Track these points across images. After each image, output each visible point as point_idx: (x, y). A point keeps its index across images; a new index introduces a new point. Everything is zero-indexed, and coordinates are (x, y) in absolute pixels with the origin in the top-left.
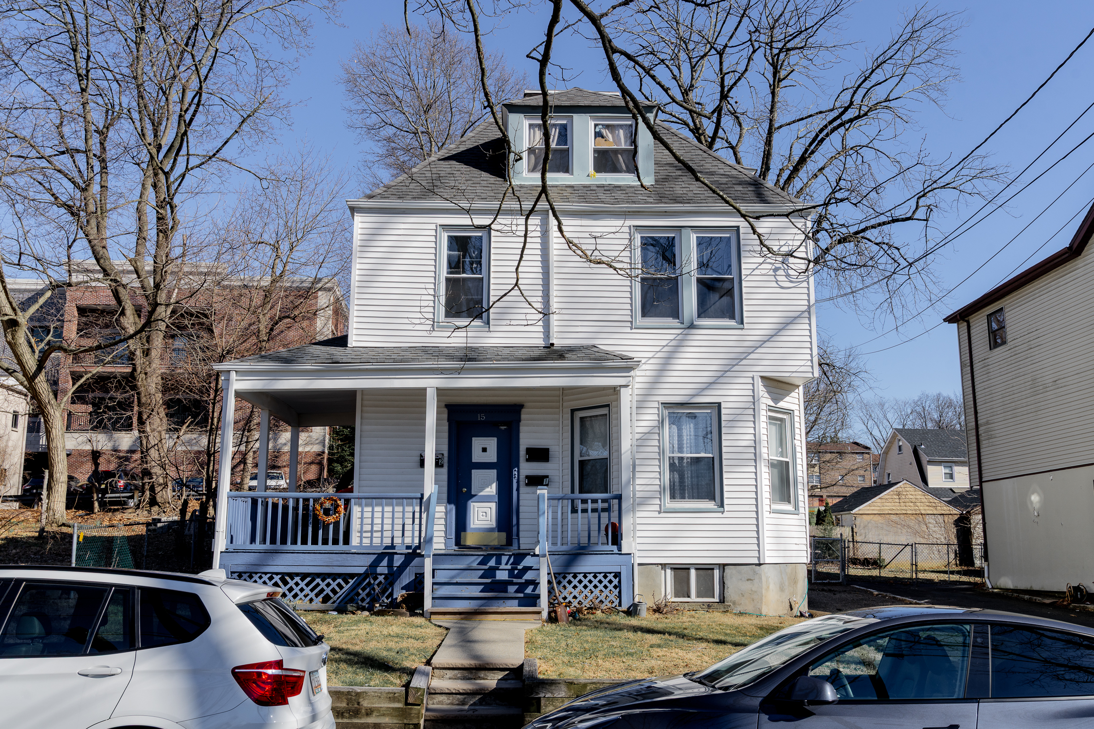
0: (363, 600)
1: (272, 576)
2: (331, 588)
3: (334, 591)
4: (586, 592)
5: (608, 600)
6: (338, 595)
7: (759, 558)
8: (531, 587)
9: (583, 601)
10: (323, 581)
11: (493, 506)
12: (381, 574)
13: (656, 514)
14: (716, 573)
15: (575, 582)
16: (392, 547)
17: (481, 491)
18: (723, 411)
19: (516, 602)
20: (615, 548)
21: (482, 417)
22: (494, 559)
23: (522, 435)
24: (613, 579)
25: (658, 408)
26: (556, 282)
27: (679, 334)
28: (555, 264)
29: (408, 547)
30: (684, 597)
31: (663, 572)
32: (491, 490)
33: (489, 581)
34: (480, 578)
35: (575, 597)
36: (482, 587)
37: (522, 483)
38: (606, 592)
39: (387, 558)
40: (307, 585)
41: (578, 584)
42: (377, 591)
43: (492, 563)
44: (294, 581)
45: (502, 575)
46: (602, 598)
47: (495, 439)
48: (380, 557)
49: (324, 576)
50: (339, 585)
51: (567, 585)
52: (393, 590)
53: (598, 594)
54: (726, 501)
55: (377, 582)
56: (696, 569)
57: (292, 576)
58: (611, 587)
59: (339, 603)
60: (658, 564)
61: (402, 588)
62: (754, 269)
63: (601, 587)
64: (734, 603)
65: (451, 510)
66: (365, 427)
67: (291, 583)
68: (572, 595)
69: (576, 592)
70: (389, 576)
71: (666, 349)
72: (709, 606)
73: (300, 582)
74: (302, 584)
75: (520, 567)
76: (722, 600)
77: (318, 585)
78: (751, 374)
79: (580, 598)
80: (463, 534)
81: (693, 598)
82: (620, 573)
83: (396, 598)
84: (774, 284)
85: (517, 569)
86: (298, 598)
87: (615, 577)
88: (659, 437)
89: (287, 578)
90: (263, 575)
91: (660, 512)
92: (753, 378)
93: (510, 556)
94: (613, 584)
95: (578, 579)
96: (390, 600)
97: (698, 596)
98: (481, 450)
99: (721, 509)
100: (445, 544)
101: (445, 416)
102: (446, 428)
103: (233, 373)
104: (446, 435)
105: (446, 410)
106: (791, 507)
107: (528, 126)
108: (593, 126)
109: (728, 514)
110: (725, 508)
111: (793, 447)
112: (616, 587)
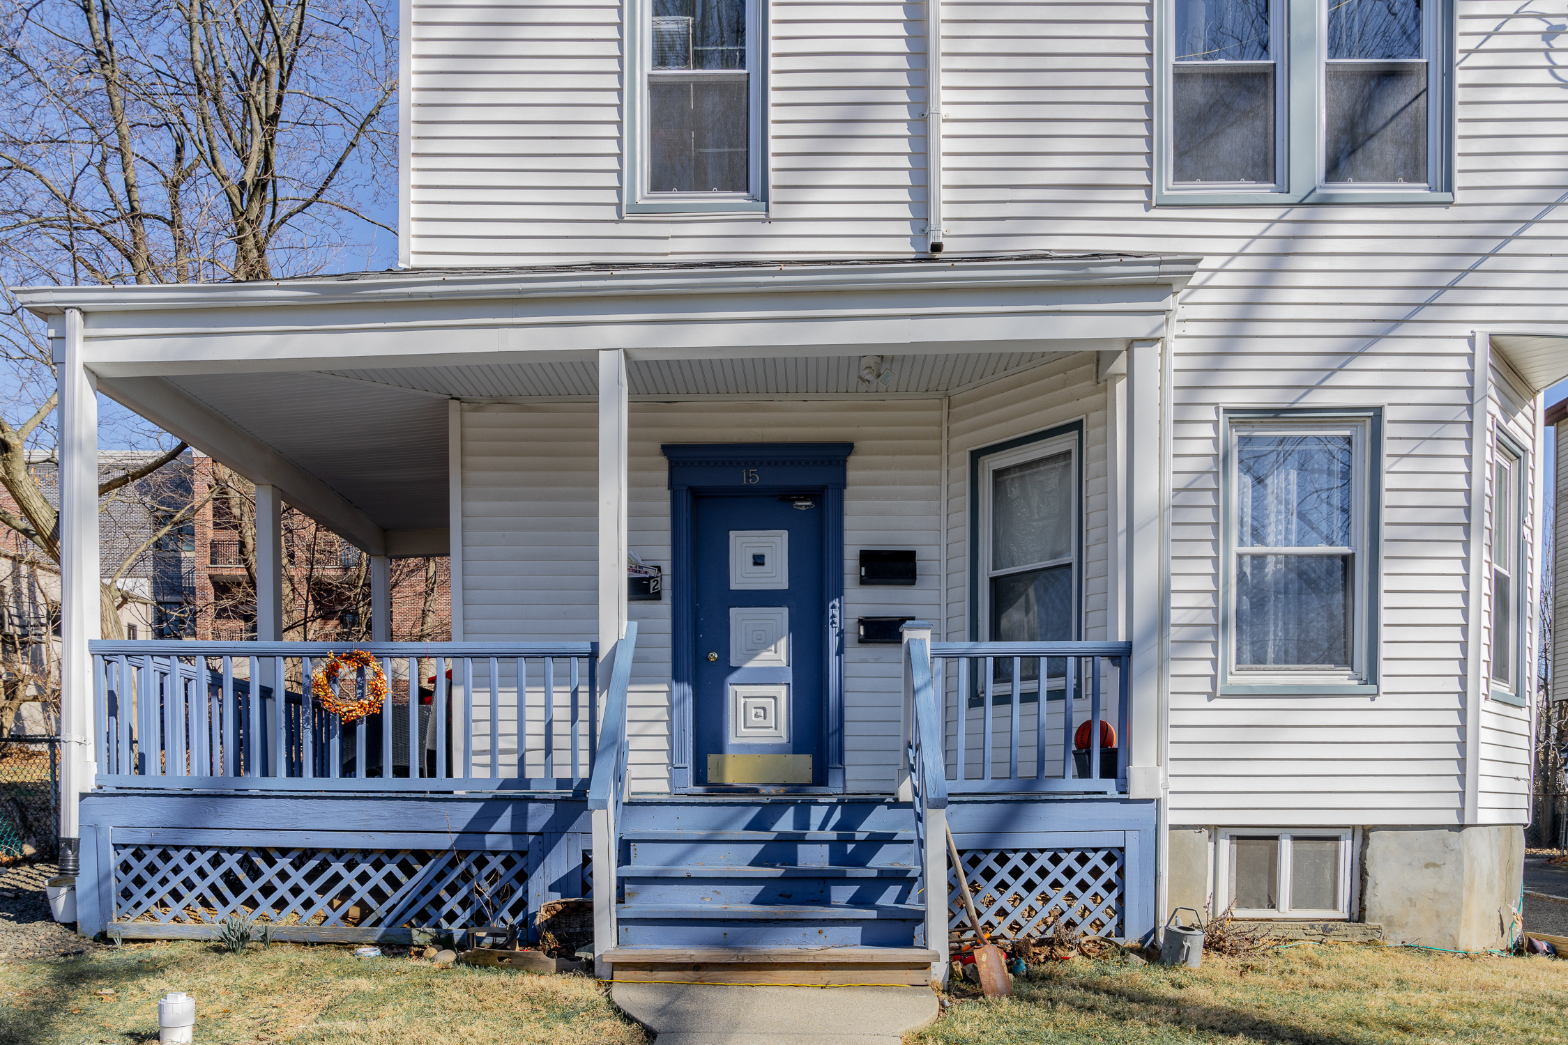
0: (451, 917)
1: (217, 855)
2: (370, 885)
3: (377, 893)
4: (1032, 899)
5: (1090, 919)
6: (388, 904)
7: (1461, 812)
8: (894, 891)
9: (1022, 922)
10: (350, 866)
11: (782, 692)
12: (495, 853)
13: (1204, 702)
14: (1346, 848)
15: (1003, 874)
16: (522, 782)
17: (750, 658)
18: (1388, 430)
19: (856, 932)
20: (1110, 786)
21: (751, 478)
22: (790, 813)
23: (848, 521)
24: (1103, 866)
25: (1216, 424)
26: (945, 79)
27: (1273, 222)
28: (945, 30)
29: (562, 783)
30: (1260, 907)
31: (1211, 845)
32: (776, 657)
33: (777, 872)
34: (752, 864)
35: (1002, 913)
36: (757, 889)
37: (850, 638)
38: (1085, 899)
39: (509, 809)
40: (310, 878)
41: (1009, 880)
42: (486, 896)
43: (785, 824)
44: (277, 868)
45: (813, 858)
46: (1073, 914)
47: (785, 534)
48: (493, 806)
49: (351, 857)
50: (390, 878)
52: (526, 892)
53: (1064, 905)
54: (1384, 668)
55: (485, 872)
56: (1295, 838)
57: (268, 855)
58: (1097, 886)
59: (390, 926)
60: (1201, 827)
61: (552, 888)
62: (1489, 35)
63: (1070, 885)
64: (1390, 922)
65: (682, 700)
66: (474, 506)
67: (269, 874)
68: (995, 907)
69: (1004, 901)
70: (516, 857)
71: (1238, 263)
72: (1327, 929)
73: (290, 870)
74: (297, 877)
75: (860, 835)
76: (1359, 914)
77: (337, 878)
78: (1466, 330)
79: (1016, 914)
80: (712, 759)
81: (1285, 908)
82: (1122, 850)
83: (534, 915)
84: (1544, 76)
85: (853, 841)
86: (287, 910)
87: (1109, 859)
88: (1217, 499)
89: (259, 861)
90: (196, 854)
91: (1211, 696)
92: (1471, 340)
93: (833, 806)
94: (1103, 880)
95: (1009, 866)
96: (520, 917)
97: (1296, 904)
98: (751, 561)
99: (1371, 688)
100: (670, 780)
101: (664, 475)
102: (665, 505)
103: (75, 318)
104: (666, 521)
105: (664, 462)
109: (1383, 701)
110: (1383, 685)
112: (1109, 885)
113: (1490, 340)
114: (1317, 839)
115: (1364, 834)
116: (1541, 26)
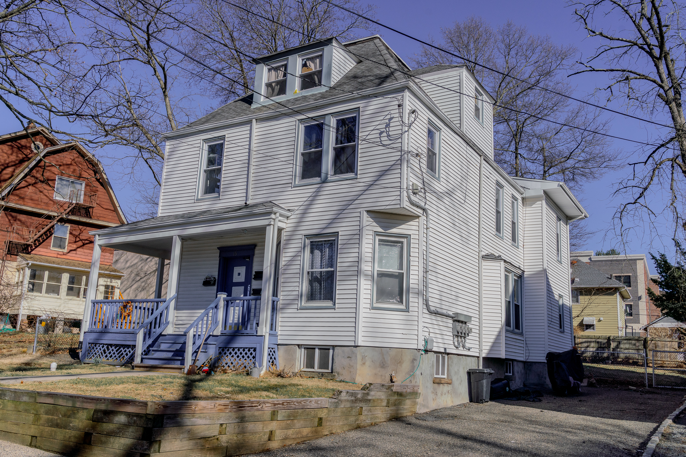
1: (103, 346)
4: (238, 360)
5: (249, 366)
7: (355, 342)
9: (235, 366)
10: (124, 349)
13: (295, 310)
14: (331, 352)
18: (340, 238)
21: (235, 254)
23: (254, 264)
24: (252, 352)
25: (302, 239)
27: (318, 188)
28: (254, 153)
30: (311, 368)
31: (300, 350)
35: (232, 363)
38: (249, 360)
40: (117, 351)
41: (234, 355)
44: (112, 348)
46: (246, 364)
47: (245, 267)
49: (124, 346)
51: (229, 355)
53: (244, 362)
54: (336, 301)
56: (319, 349)
58: (251, 357)
60: (295, 345)
63: (246, 357)
64: (338, 374)
67: (111, 350)
69: (232, 360)
71: (310, 199)
72: (325, 375)
74: (115, 350)
76: (332, 371)
77: (121, 351)
78: (359, 210)
79: (234, 364)
81: (316, 369)
82: (256, 348)
84: (379, 144)
86: (112, 358)
87: (254, 351)
88: (301, 258)
89: (110, 347)
90: (100, 345)
91: (298, 309)
92: (360, 213)
94: (252, 355)
95: (234, 352)
97: (319, 368)
98: (238, 274)
99: (334, 307)
101: (218, 255)
102: (218, 262)
103: (97, 236)
104: (218, 266)
105: (218, 251)
106: (403, 307)
107: (267, 70)
108: (301, 61)
109: (337, 310)
110: (337, 306)
111: (409, 262)
112: (254, 357)
113: (368, 212)
114: (325, 349)
115: (334, 347)
116: (379, 132)
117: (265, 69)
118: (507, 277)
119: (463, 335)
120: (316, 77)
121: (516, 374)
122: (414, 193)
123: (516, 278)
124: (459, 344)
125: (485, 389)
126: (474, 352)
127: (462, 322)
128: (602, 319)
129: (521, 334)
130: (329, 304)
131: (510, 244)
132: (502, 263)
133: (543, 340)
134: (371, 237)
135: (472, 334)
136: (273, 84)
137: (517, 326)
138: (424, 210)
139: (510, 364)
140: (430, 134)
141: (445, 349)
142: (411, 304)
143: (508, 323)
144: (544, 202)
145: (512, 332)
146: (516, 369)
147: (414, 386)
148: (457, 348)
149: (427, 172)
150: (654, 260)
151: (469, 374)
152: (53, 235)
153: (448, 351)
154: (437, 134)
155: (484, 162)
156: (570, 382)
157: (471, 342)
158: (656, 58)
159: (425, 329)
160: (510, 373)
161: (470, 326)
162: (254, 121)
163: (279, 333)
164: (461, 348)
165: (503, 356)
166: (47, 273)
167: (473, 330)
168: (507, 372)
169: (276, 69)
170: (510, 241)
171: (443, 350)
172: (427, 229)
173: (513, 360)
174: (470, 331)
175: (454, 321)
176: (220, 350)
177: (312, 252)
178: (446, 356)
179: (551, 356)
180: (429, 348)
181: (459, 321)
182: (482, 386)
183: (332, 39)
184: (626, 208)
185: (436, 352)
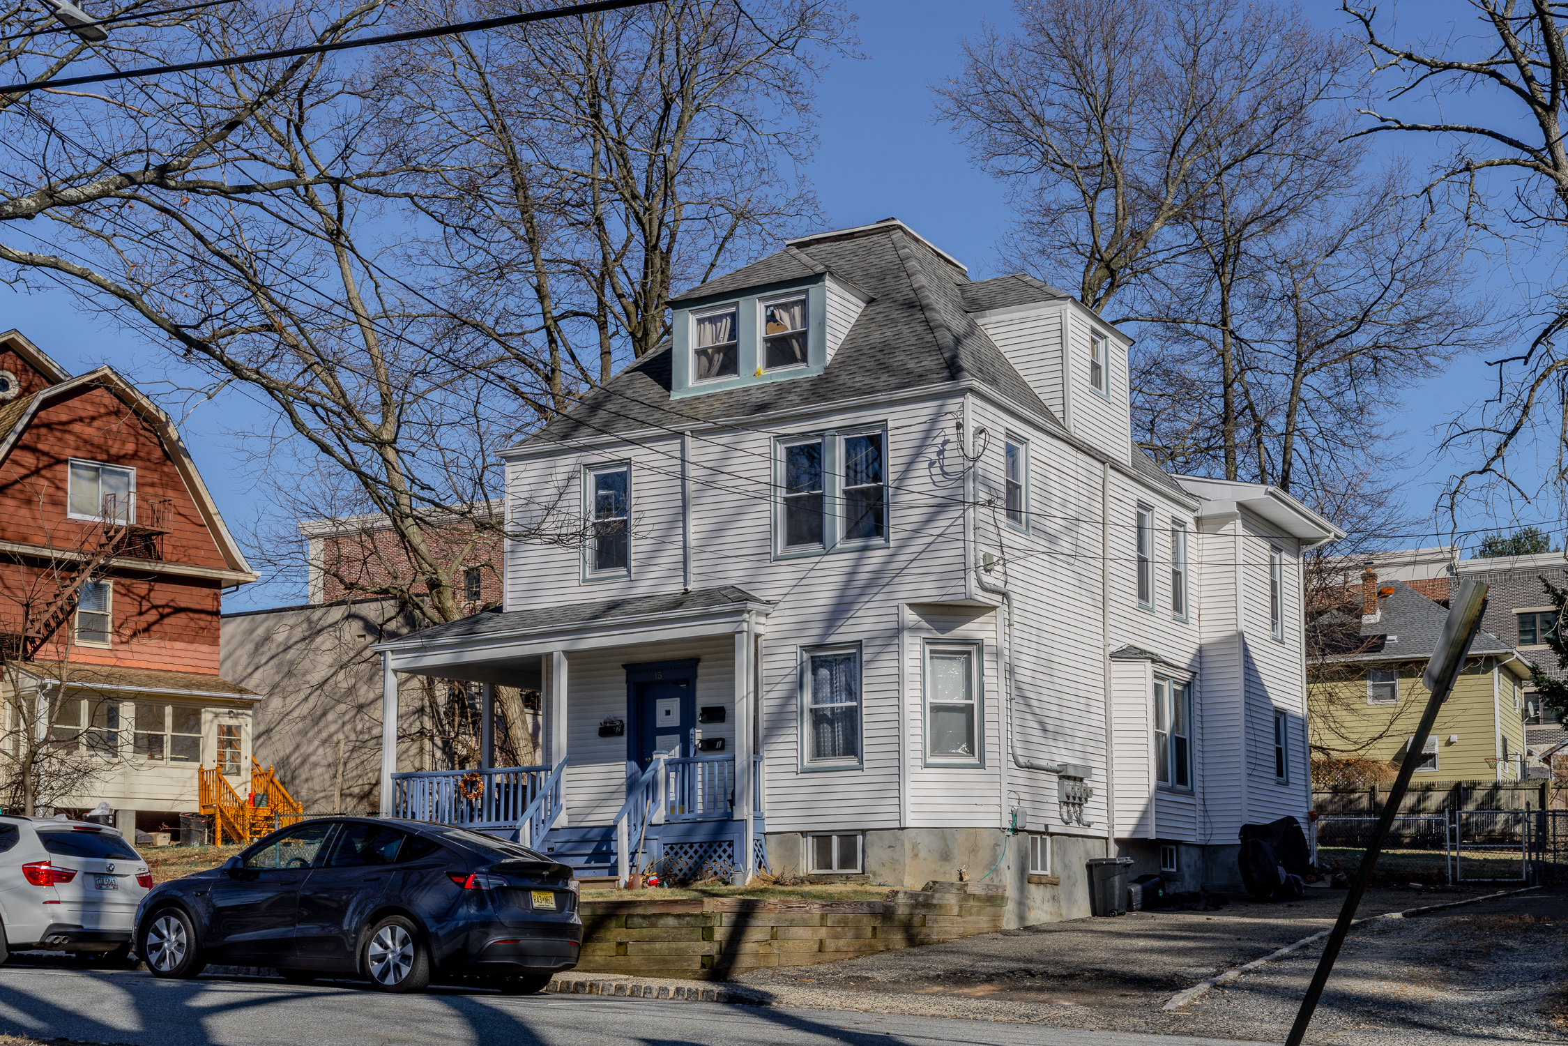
5: (722, 871)
7: (900, 821)
13: (794, 776)
14: (859, 839)
18: (864, 650)
21: (659, 676)
23: (698, 694)
24: (727, 848)
25: (801, 653)
26: (694, 515)
27: (818, 563)
28: (693, 494)
30: (826, 868)
31: (805, 840)
35: (691, 869)
37: (698, 749)
38: (721, 862)
46: (716, 868)
47: (679, 699)
51: (683, 855)
53: (712, 865)
54: (866, 757)
56: (838, 836)
58: (725, 856)
60: (799, 832)
63: (715, 857)
64: (874, 874)
68: (688, 867)
71: (804, 582)
72: (850, 876)
76: (864, 871)
81: (835, 869)
82: (733, 841)
87: (729, 846)
91: (797, 772)
92: (899, 608)
94: (727, 854)
97: (840, 867)
98: (665, 713)
99: (861, 766)
101: (624, 678)
102: (625, 691)
104: (625, 699)
105: (624, 671)
106: (974, 760)
107: (695, 322)
108: (763, 309)
109: (866, 772)
110: (866, 765)
111: (981, 686)
112: (729, 857)
113: (911, 606)
114: (848, 838)
115: (863, 832)
117: (692, 320)
118: (1158, 690)
119: (1077, 801)
120: (794, 342)
121: (1185, 869)
122: (987, 571)
123: (1179, 688)
124: (1070, 816)
125: (1117, 892)
126: (1099, 830)
127: (1075, 779)
128: (1454, 738)
129: (1191, 793)
130: (853, 762)
131: (1169, 619)
132: (1148, 663)
133: (1238, 801)
134: (918, 648)
135: (1093, 798)
136: (710, 351)
137: (1182, 777)
138: (1004, 595)
139: (1171, 851)
140: (1011, 452)
141: (1046, 826)
142: (987, 755)
143: (1162, 775)
144: (1239, 522)
145: (1171, 790)
146: (1185, 859)
147: (997, 887)
148: (1067, 823)
149: (1009, 526)
150: (1550, 595)
151: (1092, 866)
152: (78, 610)
153: (1051, 829)
154: (1022, 448)
155: (1111, 472)
156: (1278, 876)
157: (1094, 811)
158: (1542, 105)
159: (1013, 795)
160: (1172, 867)
161: (1090, 785)
162: (688, 433)
163: (766, 814)
164: (1074, 824)
165: (1152, 835)
166: (85, 705)
167: (1095, 791)
168: (1165, 866)
169: (713, 320)
170: (1169, 613)
171: (1043, 829)
172: (1010, 625)
173: (1178, 843)
174: (1088, 793)
175: (1061, 777)
176: (667, 848)
177: (814, 672)
178: (1049, 839)
179: (1248, 831)
180: (1019, 825)
181: (1069, 778)
182: (1113, 887)
183: (823, 274)
184: (1463, 485)
185: (1030, 832)
